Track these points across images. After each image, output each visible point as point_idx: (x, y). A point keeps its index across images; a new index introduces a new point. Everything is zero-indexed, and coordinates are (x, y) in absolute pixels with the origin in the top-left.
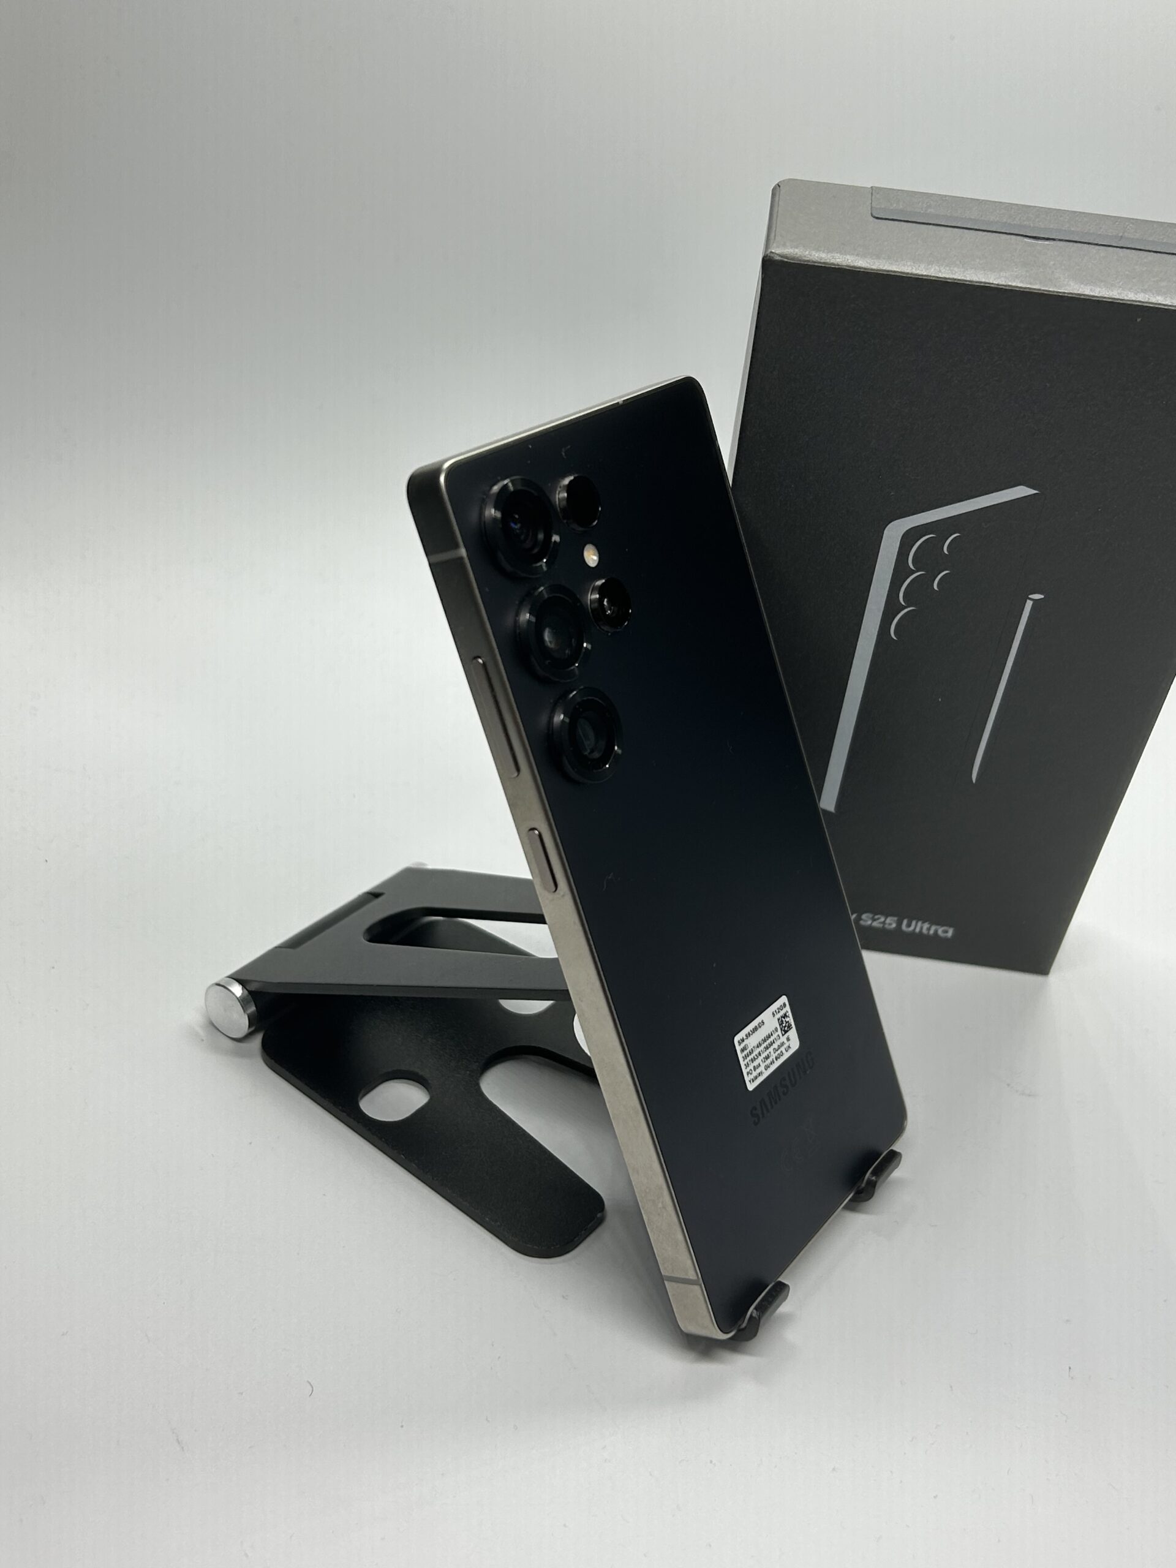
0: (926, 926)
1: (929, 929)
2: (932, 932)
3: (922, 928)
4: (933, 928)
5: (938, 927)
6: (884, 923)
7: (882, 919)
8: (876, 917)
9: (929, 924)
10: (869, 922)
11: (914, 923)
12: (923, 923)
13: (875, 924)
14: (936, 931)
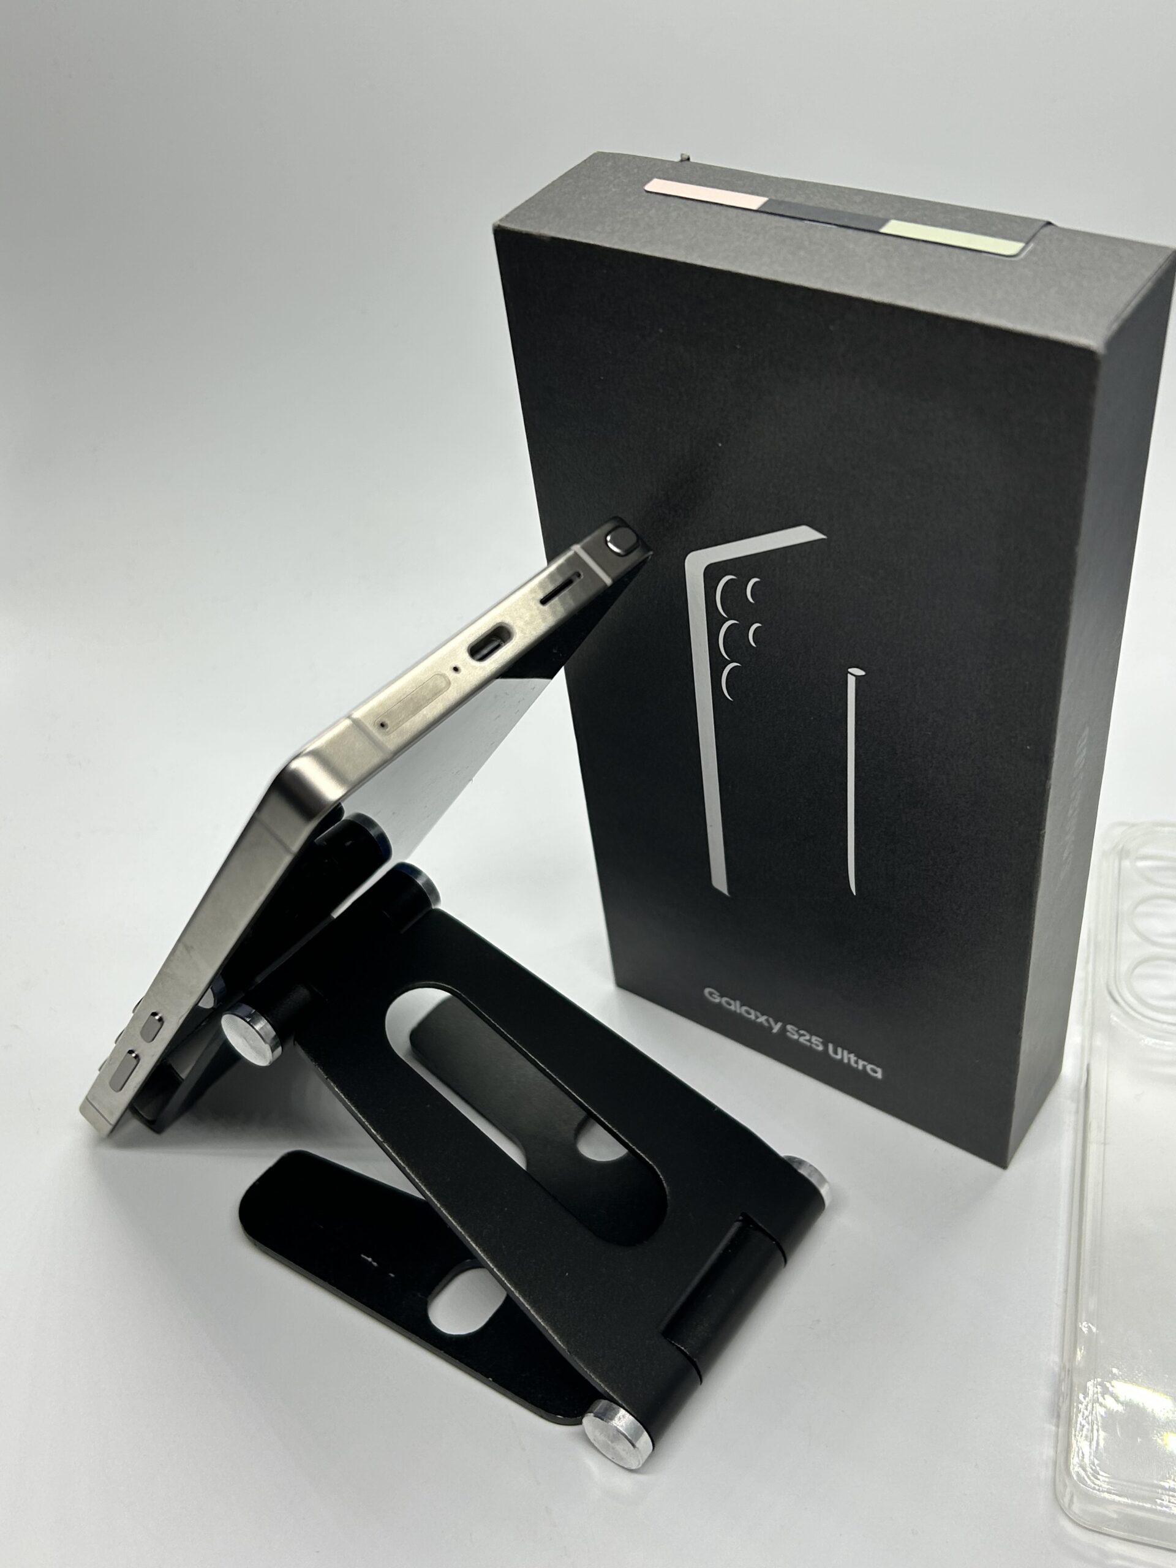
0: (853, 1058)
1: (856, 1062)
2: (860, 1067)
3: (849, 1059)
4: (861, 1063)
5: (865, 1063)
6: (809, 1041)
7: (808, 1037)
8: (802, 1032)
9: (855, 1056)
10: (796, 1037)
11: (840, 1050)
12: (850, 1052)
13: (802, 1040)
14: (864, 1067)
